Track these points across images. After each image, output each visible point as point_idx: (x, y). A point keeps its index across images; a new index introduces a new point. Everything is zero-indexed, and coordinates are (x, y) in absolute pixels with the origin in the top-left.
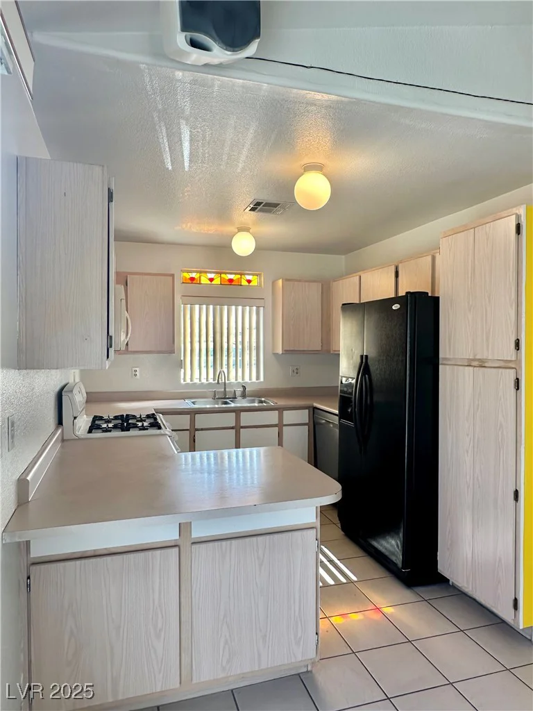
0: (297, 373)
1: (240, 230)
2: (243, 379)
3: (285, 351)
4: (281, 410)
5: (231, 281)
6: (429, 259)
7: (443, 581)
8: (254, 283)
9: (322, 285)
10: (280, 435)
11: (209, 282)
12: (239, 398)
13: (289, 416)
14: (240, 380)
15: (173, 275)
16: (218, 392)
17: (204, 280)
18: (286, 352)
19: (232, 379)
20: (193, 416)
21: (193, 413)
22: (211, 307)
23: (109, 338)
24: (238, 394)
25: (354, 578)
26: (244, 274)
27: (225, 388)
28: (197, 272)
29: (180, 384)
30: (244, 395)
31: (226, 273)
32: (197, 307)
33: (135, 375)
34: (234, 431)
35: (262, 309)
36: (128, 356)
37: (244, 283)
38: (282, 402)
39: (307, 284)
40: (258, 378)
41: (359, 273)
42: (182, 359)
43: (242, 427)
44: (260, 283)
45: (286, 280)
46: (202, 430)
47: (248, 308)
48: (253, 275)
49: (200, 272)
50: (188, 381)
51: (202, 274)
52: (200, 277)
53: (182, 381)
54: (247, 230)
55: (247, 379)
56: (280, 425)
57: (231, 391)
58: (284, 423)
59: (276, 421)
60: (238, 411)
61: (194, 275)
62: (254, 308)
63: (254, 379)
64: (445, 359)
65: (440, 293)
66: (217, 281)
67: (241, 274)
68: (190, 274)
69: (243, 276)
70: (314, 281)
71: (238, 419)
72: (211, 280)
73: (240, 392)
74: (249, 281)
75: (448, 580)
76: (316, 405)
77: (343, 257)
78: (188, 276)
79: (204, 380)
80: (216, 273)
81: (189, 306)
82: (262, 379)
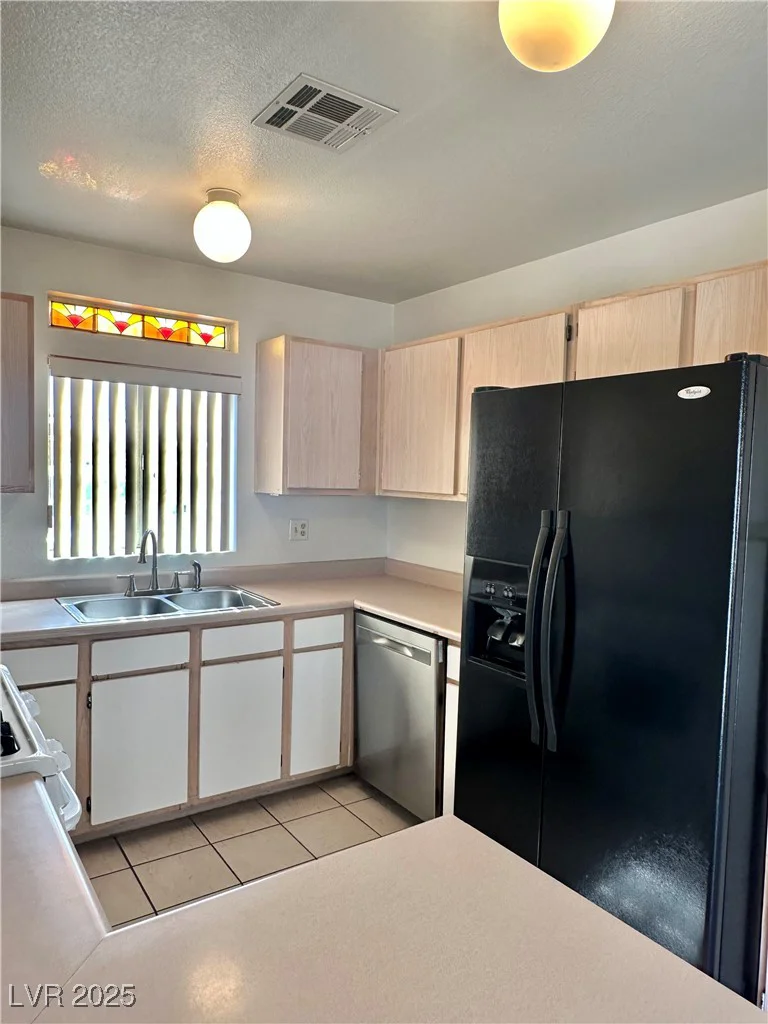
0: (303, 534)
1: (215, 195)
2: (193, 548)
3: (290, 489)
4: (288, 618)
5: (167, 332)
8: (218, 341)
9: (364, 357)
10: (287, 673)
11: (116, 331)
12: (186, 591)
13: (306, 632)
14: (186, 549)
15: (29, 300)
16: (138, 578)
17: (105, 324)
18: (291, 492)
19: (169, 548)
20: (85, 645)
21: (86, 640)
22: (121, 387)
24: (183, 580)
26: (197, 321)
27: (154, 570)
28: (87, 304)
29: (47, 562)
30: (196, 584)
31: (156, 315)
32: (87, 384)
34: (185, 674)
35: (233, 398)
37: (196, 340)
39: (335, 350)
40: (224, 545)
41: (460, 333)
42: (52, 503)
43: (205, 664)
44: (229, 342)
45: (293, 339)
46: (108, 678)
47: (204, 395)
48: (215, 324)
49: (96, 306)
50: (65, 553)
51: (100, 311)
52: (94, 316)
53: (51, 556)
55: (201, 548)
56: (287, 653)
57: (167, 577)
58: (296, 647)
59: (279, 644)
60: (194, 628)
61: (79, 310)
62: (218, 397)
63: (216, 547)
66: (134, 331)
67: (190, 321)
68: (71, 308)
69: (193, 326)
70: (349, 347)
71: (195, 647)
72: (121, 326)
73: (186, 578)
74: (207, 338)
76: (359, 604)
77: (391, 307)
78: (65, 311)
79: (103, 552)
80: (133, 312)
81: (67, 381)
82: (232, 547)
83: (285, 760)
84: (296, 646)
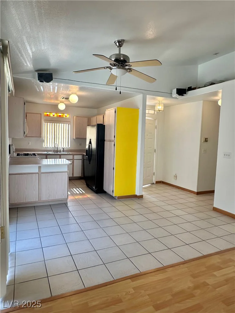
0: (81, 145)
1: (61, 102)
4: (73, 155)
5: (60, 116)
6: (103, 116)
7: (105, 192)
9: (88, 118)
10: (73, 162)
11: (53, 116)
13: (76, 157)
14: (62, 146)
15: (41, 114)
16: (55, 150)
17: (51, 115)
18: (77, 138)
19: (60, 146)
21: (47, 155)
22: (53, 124)
23: (24, 132)
24: (61, 150)
25: (84, 192)
27: (57, 149)
28: (49, 113)
29: (43, 147)
30: (63, 151)
31: (58, 113)
32: (49, 124)
33: (29, 144)
35: (70, 125)
36: (27, 138)
37: (64, 117)
38: (73, 153)
39: (83, 118)
41: (96, 116)
42: (44, 139)
44: (69, 117)
45: (77, 117)
47: (65, 124)
48: (67, 114)
49: (50, 113)
50: (46, 146)
53: (44, 146)
54: (63, 102)
55: (65, 146)
57: (59, 150)
59: (72, 158)
60: (60, 155)
61: (48, 114)
62: (67, 125)
63: (67, 146)
64: (106, 140)
65: (105, 124)
66: (55, 116)
67: (63, 114)
70: (86, 117)
72: (54, 115)
74: (66, 116)
75: (106, 192)
76: (84, 154)
77: (96, 110)
78: (46, 114)
79: (51, 146)
80: (55, 113)
81: (46, 123)
82: (69, 146)
83: (73, 174)
84: (75, 159)
